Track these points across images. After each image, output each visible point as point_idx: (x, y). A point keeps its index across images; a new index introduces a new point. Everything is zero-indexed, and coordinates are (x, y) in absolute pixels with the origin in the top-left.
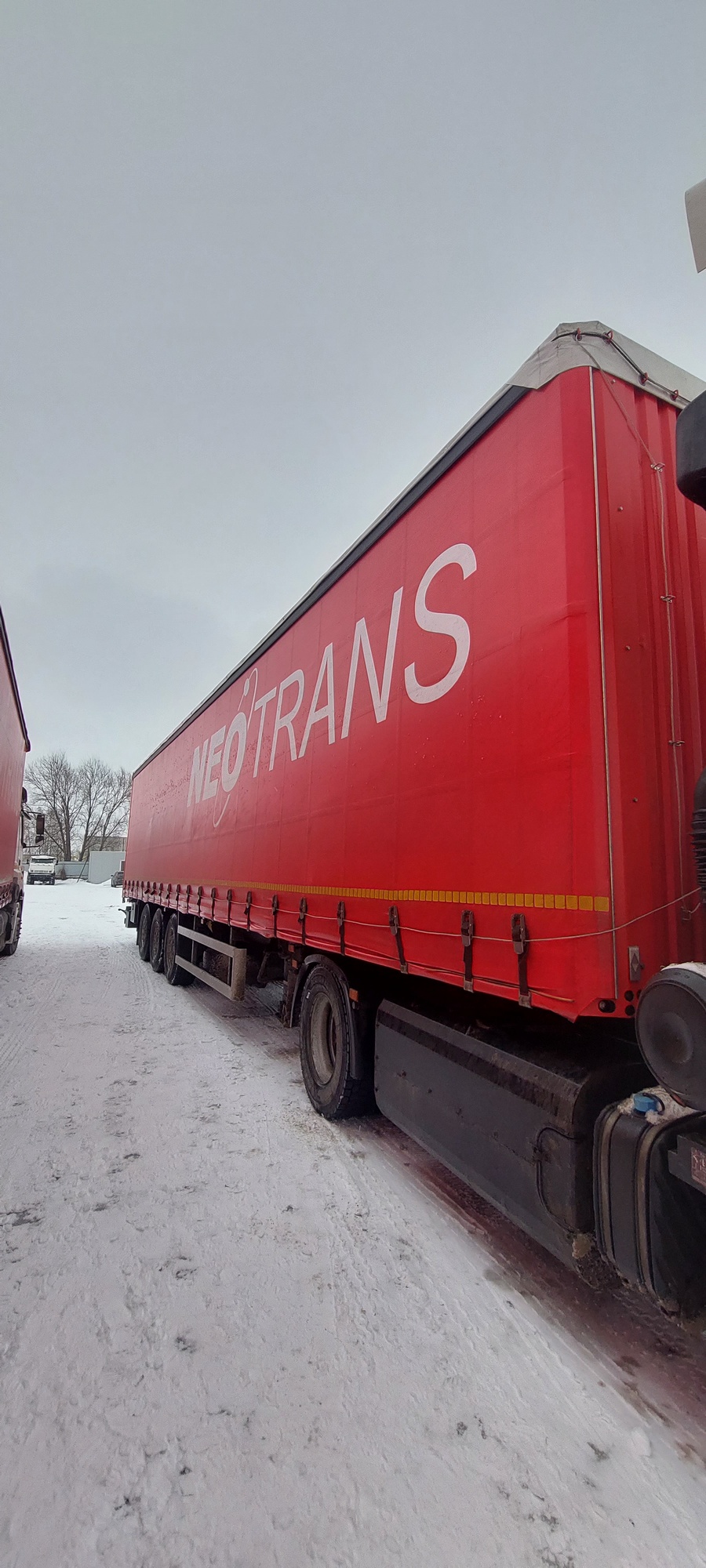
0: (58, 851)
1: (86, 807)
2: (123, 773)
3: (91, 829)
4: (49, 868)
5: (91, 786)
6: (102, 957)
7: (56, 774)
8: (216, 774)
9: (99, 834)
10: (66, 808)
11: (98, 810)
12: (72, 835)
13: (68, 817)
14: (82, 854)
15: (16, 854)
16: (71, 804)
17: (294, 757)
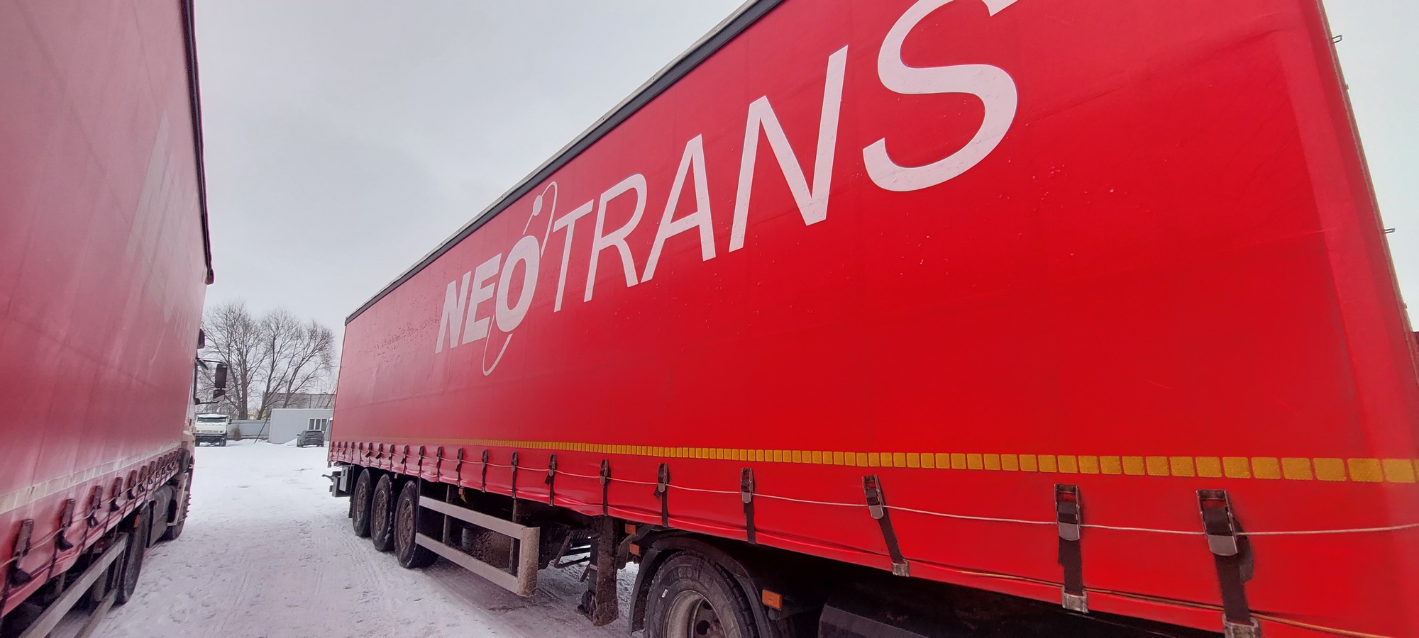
0: (230, 408)
1: (267, 361)
2: (315, 325)
3: (273, 384)
4: (221, 427)
5: (275, 339)
6: (302, 535)
7: (232, 326)
8: (487, 309)
9: (283, 390)
10: (243, 363)
11: (282, 365)
12: (249, 391)
13: (246, 372)
14: (261, 413)
15: (187, 412)
16: (249, 357)
17: (631, 280)
